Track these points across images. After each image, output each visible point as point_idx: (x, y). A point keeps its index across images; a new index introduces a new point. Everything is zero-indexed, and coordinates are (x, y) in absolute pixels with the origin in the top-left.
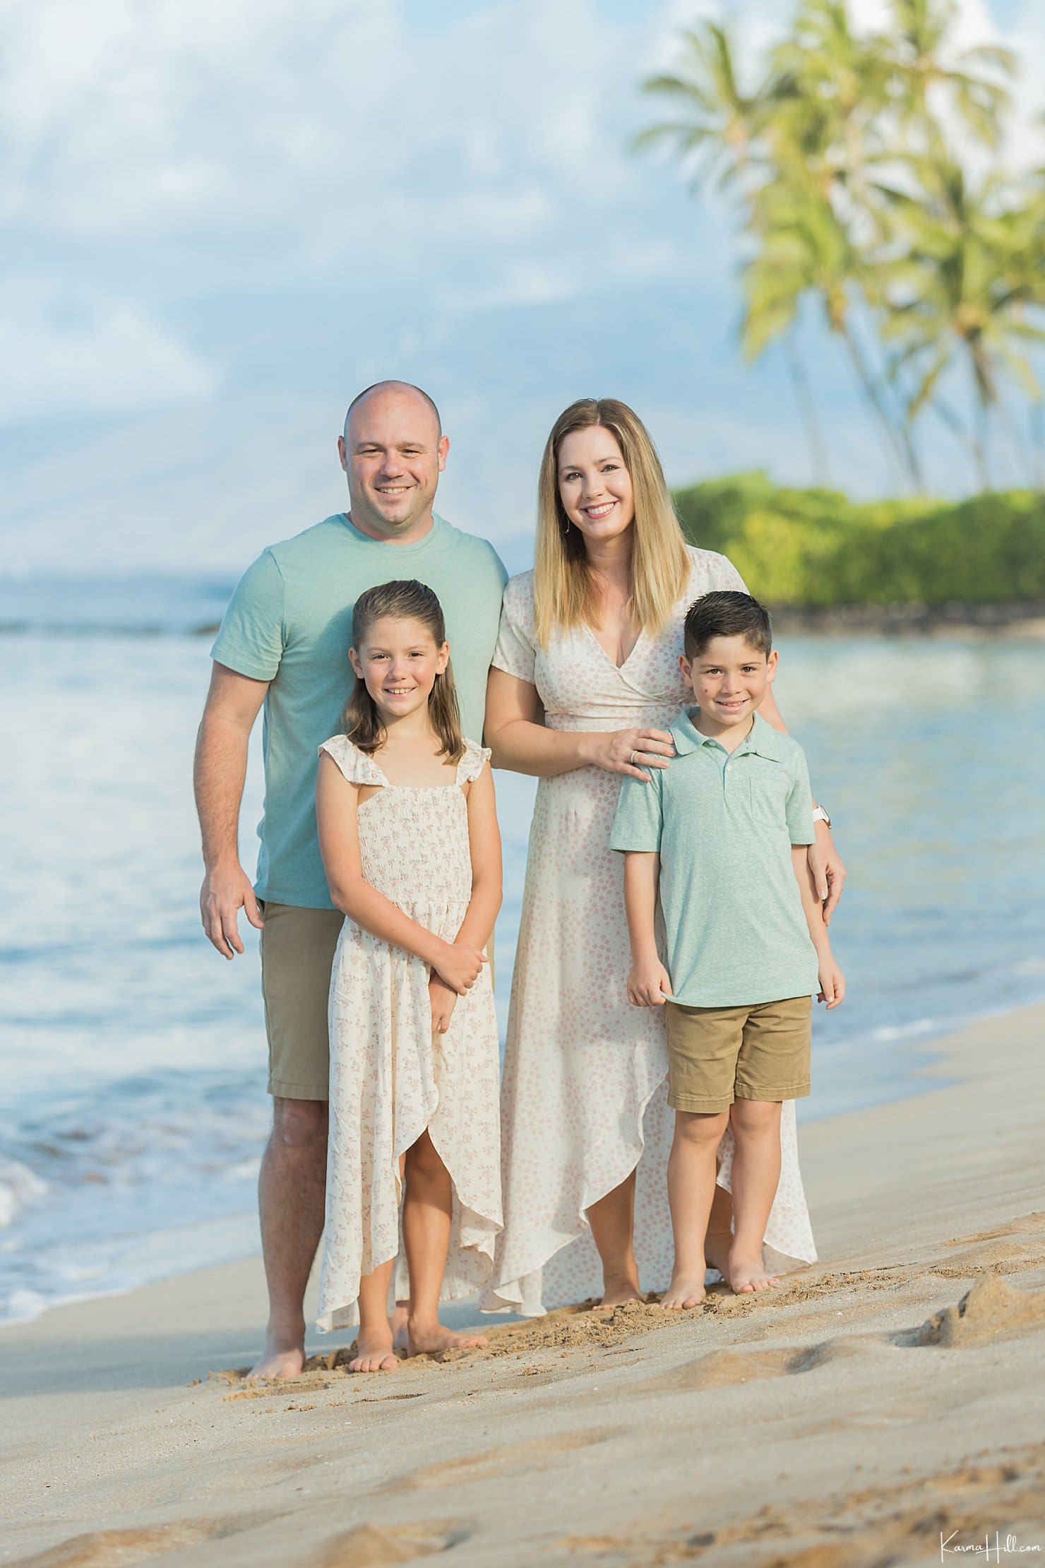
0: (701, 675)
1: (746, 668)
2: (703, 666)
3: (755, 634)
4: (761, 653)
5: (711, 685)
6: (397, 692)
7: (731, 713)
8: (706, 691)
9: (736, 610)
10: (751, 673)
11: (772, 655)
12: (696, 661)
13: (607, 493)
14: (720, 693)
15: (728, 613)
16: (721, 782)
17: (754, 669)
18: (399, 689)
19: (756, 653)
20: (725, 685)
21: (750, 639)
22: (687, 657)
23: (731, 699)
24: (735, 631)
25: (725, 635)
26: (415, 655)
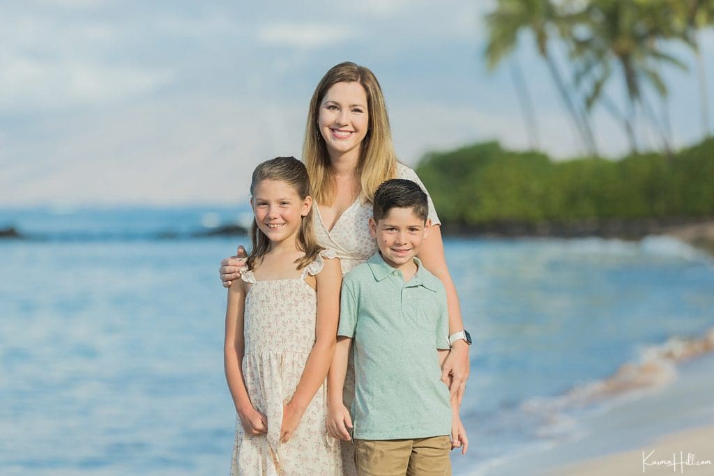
0: (384, 231)
1: (412, 229)
2: (385, 225)
3: (419, 208)
4: (422, 220)
5: (390, 237)
6: (272, 226)
7: (400, 257)
8: (386, 241)
9: (408, 191)
10: (415, 232)
11: (428, 221)
12: (380, 221)
13: (351, 125)
14: (395, 244)
15: (403, 193)
16: (399, 298)
17: (417, 230)
18: (273, 224)
19: (419, 220)
20: (399, 239)
21: (415, 211)
22: (375, 219)
23: (401, 248)
24: (407, 205)
25: (400, 206)
26: (284, 203)
